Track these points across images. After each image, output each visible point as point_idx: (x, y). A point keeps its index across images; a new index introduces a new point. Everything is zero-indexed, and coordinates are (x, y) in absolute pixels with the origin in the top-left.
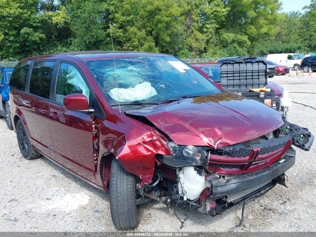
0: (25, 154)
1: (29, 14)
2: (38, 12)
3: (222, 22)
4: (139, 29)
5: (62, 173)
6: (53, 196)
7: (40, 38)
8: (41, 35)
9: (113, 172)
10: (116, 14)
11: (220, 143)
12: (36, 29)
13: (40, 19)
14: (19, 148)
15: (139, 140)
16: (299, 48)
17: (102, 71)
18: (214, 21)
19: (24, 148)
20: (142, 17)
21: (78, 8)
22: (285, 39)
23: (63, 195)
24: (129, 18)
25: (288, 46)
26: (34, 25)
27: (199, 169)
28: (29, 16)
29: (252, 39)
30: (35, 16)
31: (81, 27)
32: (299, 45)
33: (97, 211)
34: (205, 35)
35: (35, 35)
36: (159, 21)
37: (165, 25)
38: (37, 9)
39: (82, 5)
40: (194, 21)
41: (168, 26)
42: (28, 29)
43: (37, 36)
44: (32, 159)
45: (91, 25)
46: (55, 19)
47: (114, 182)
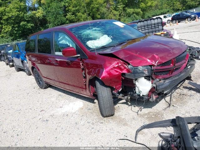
0: (41, 86)
1: (23, 14)
2: (27, 12)
3: (126, 3)
4: (83, 14)
5: (64, 93)
6: (63, 105)
7: (31, 26)
8: (32, 25)
9: (98, 87)
10: (69, 7)
11: (158, 62)
12: (28, 22)
13: (29, 16)
14: (37, 84)
15: (111, 67)
16: (168, 11)
17: (80, 32)
18: (122, 3)
19: (40, 83)
20: (84, 7)
21: (49, 7)
22: (160, 8)
23: (68, 104)
24: (77, 8)
25: (162, 11)
26: (27, 19)
27: (148, 78)
28: (23, 15)
29: (143, 10)
30: (26, 15)
31: (52, 17)
32: (168, 9)
33: (89, 109)
34: (118, 11)
35: (28, 25)
36: (93, 8)
37: (97, 9)
38: (27, 11)
39: (51, 5)
40: (111, 5)
41: (98, 9)
42: (24, 22)
43: (30, 25)
44: (45, 88)
45: (57, 15)
46: (37, 14)
47: (100, 92)
